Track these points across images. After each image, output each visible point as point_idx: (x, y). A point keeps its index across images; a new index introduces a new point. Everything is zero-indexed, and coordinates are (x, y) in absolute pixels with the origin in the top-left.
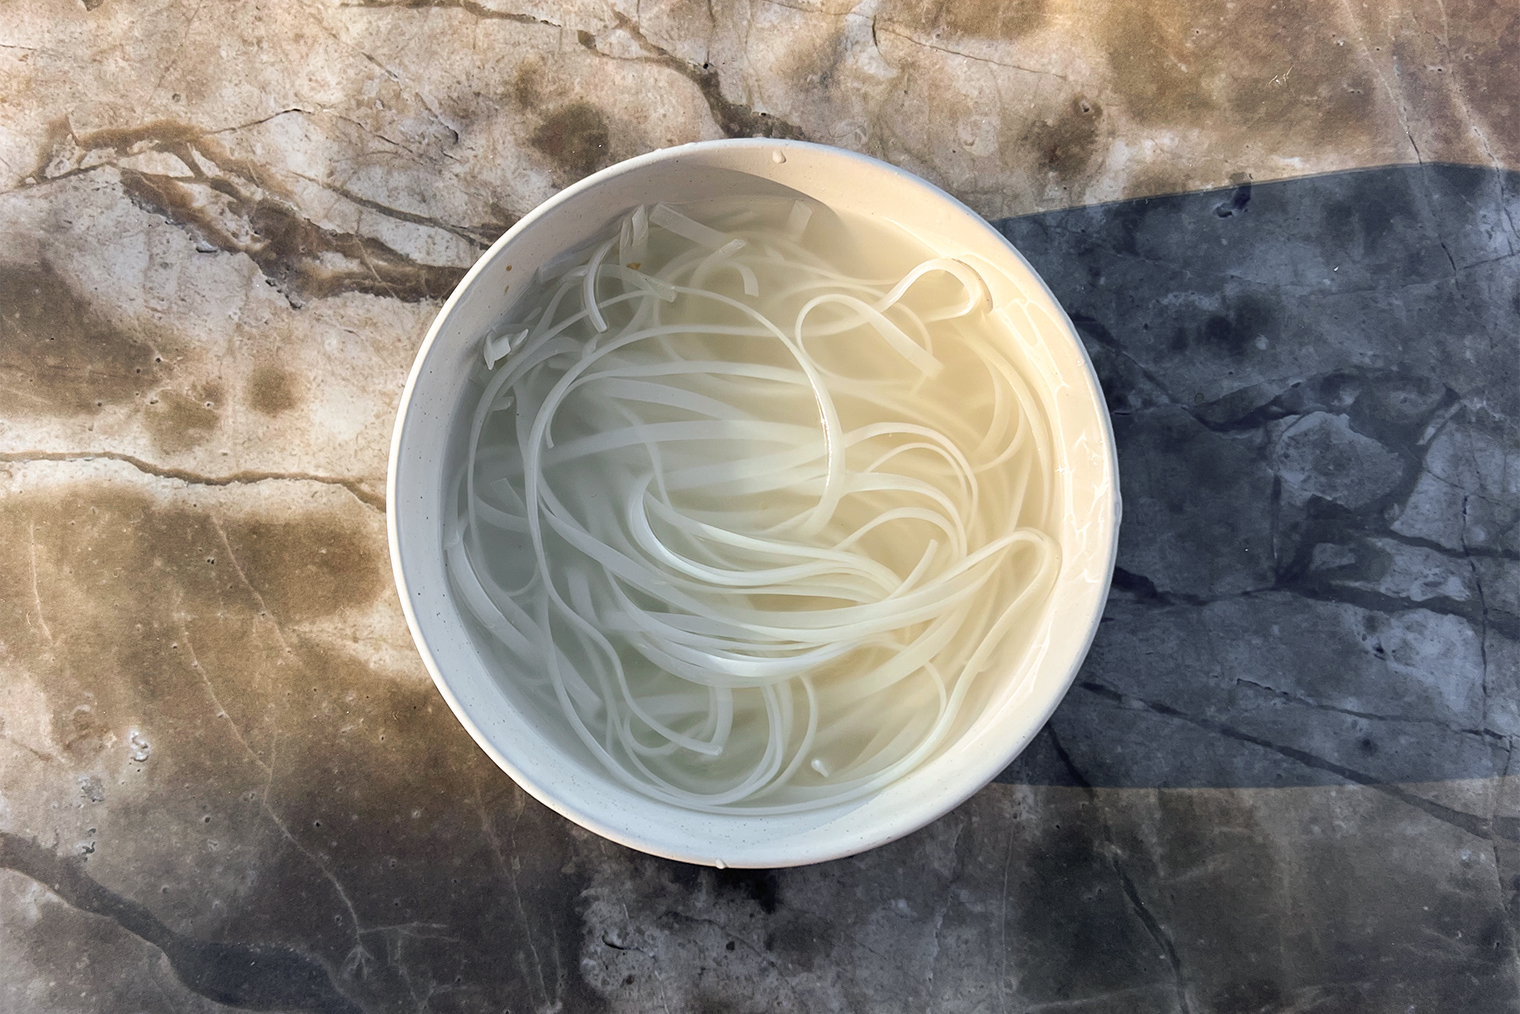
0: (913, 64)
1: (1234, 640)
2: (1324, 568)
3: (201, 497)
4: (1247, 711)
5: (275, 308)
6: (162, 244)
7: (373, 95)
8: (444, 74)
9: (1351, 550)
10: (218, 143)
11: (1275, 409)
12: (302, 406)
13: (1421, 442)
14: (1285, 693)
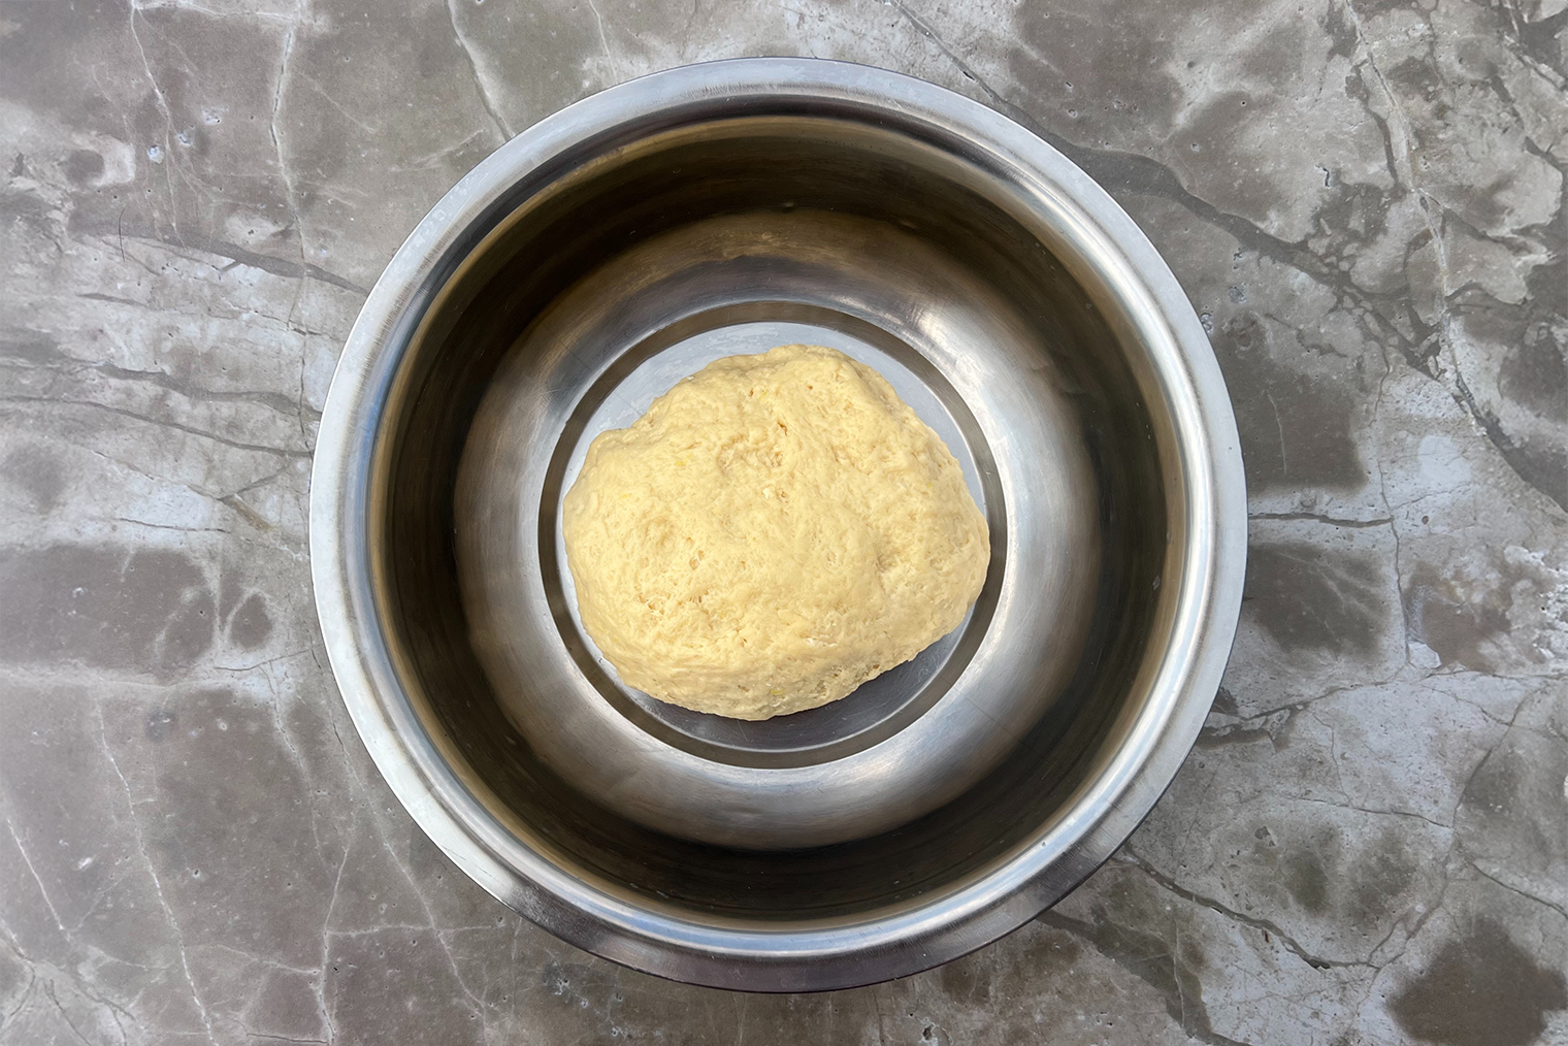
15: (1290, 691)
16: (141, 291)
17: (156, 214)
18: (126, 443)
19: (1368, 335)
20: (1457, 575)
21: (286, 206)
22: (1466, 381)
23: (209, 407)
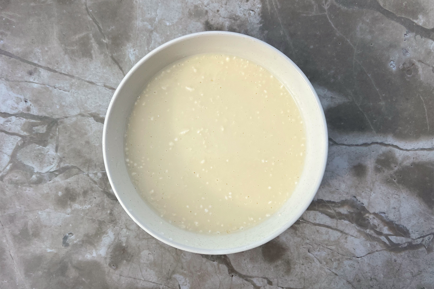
0: (168, 279)
1: (71, 104)
2: (43, 126)
3: (379, 139)
4: (67, 83)
5: (361, 196)
6: (396, 215)
7: (335, 263)
8: (313, 270)
9: (34, 131)
10: (381, 246)
11: (57, 173)
12: (351, 167)
13: (11, 164)
14: (55, 88)
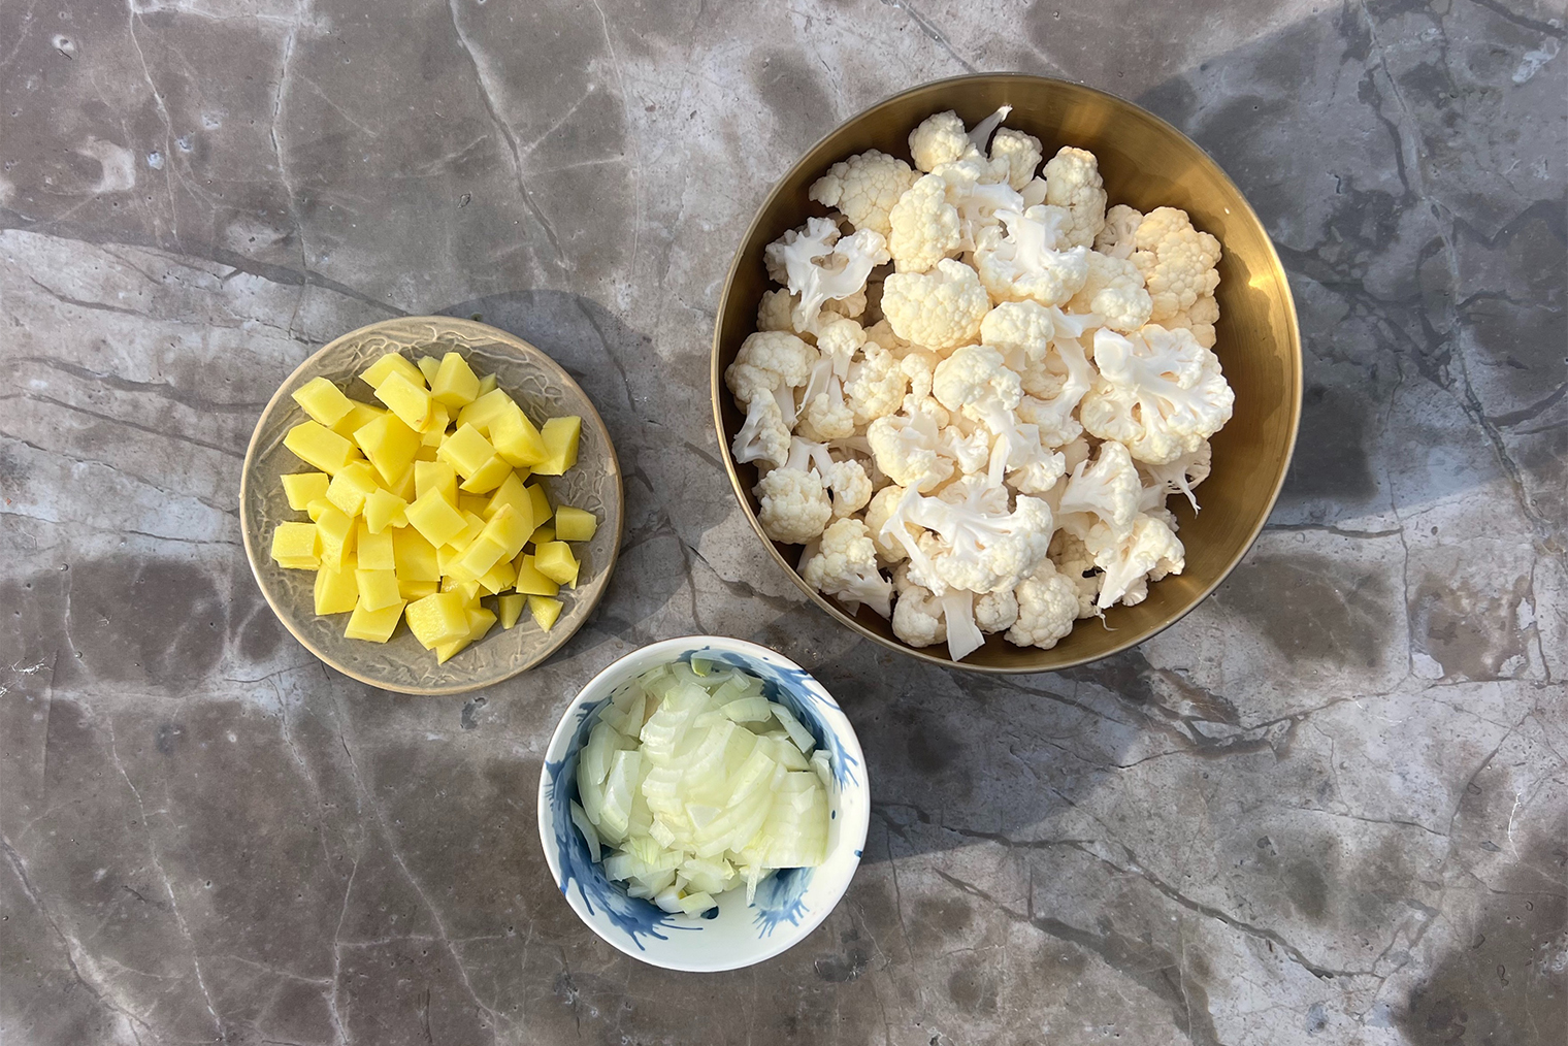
15: (1291, 701)
16: (142, 300)
17: (157, 222)
18: (135, 455)
19: (1382, 344)
20: (1465, 585)
21: (287, 214)
22: (1476, 392)
23: (215, 418)
